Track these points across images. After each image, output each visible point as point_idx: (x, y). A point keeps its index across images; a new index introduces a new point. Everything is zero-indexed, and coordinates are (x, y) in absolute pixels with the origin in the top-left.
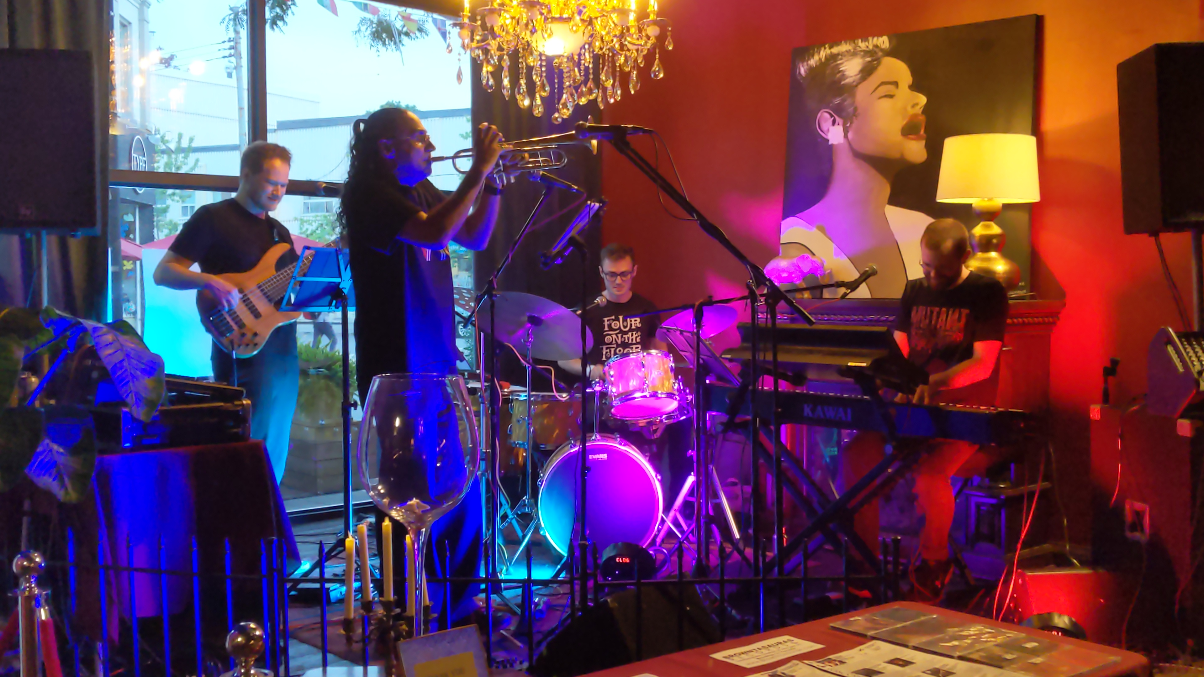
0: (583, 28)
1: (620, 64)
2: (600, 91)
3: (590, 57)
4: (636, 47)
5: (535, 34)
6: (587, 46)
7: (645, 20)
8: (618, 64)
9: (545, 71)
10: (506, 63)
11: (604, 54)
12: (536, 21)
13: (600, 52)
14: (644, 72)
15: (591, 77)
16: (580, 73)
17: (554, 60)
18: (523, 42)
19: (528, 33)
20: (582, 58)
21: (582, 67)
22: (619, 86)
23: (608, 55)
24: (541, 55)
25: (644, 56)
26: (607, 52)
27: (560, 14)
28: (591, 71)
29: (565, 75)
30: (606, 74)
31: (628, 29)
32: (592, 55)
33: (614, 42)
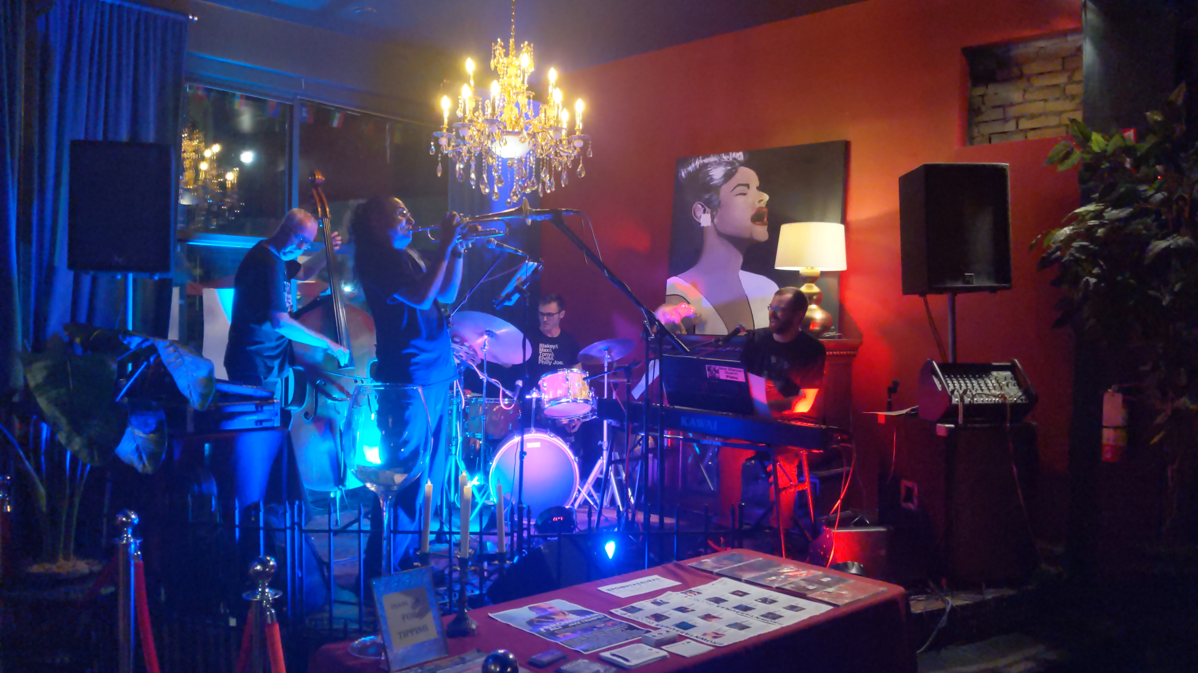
0: (528, 140)
1: (555, 165)
2: (540, 184)
3: (533, 160)
4: (566, 154)
5: (494, 143)
6: (531, 152)
7: (573, 136)
8: (553, 166)
9: (501, 169)
10: (473, 164)
11: (543, 158)
12: (496, 134)
13: (541, 157)
14: (572, 172)
15: (534, 174)
16: (526, 171)
17: (507, 161)
18: (486, 148)
19: (490, 142)
20: (528, 160)
21: (528, 167)
22: (553, 181)
23: (546, 159)
24: (498, 157)
25: (572, 161)
26: (545, 158)
27: (513, 129)
28: (534, 170)
29: (515, 173)
30: (544, 173)
31: (561, 141)
32: (534, 159)
33: (551, 150)
